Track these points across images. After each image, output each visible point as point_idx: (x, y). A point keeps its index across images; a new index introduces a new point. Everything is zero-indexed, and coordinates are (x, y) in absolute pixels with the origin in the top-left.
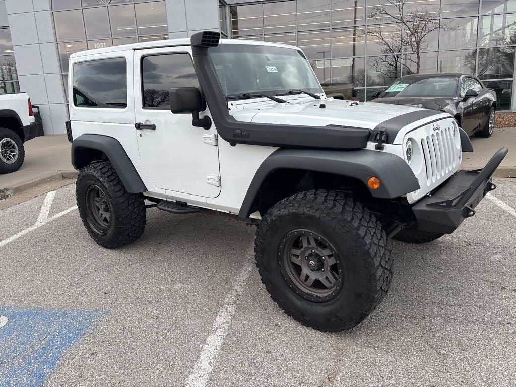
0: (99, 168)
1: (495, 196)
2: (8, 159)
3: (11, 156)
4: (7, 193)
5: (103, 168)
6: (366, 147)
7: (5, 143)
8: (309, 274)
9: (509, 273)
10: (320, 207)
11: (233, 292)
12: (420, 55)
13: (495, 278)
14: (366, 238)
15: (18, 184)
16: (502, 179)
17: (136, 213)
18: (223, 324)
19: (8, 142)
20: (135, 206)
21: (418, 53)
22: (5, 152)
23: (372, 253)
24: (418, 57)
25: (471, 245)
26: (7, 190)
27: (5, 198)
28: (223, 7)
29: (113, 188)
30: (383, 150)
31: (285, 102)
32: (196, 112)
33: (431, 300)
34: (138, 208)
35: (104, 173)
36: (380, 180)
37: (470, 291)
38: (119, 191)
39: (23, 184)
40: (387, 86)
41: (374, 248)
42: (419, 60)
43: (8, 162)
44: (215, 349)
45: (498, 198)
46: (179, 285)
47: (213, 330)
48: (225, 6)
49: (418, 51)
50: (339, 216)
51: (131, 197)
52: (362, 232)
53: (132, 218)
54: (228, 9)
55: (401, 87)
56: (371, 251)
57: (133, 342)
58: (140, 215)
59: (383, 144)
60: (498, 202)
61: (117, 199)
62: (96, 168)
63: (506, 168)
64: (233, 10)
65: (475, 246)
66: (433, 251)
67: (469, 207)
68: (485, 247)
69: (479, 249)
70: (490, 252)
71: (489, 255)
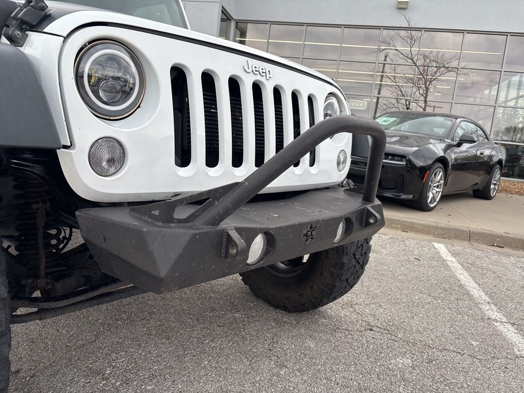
1: (461, 264)
16: (483, 246)
21: (426, 98)
24: (425, 102)
25: (371, 330)
30: (21, 46)
42: (426, 106)
45: (463, 267)
48: (230, 20)
49: (426, 95)
54: (233, 24)
55: (387, 120)
59: (28, 32)
60: (461, 272)
63: (492, 233)
64: (242, 29)
65: (378, 332)
66: (302, 330)
67: (235, 235)
68: (393, 337)
69: (381, 339)
70: (395, 349)
71: (390, 355)
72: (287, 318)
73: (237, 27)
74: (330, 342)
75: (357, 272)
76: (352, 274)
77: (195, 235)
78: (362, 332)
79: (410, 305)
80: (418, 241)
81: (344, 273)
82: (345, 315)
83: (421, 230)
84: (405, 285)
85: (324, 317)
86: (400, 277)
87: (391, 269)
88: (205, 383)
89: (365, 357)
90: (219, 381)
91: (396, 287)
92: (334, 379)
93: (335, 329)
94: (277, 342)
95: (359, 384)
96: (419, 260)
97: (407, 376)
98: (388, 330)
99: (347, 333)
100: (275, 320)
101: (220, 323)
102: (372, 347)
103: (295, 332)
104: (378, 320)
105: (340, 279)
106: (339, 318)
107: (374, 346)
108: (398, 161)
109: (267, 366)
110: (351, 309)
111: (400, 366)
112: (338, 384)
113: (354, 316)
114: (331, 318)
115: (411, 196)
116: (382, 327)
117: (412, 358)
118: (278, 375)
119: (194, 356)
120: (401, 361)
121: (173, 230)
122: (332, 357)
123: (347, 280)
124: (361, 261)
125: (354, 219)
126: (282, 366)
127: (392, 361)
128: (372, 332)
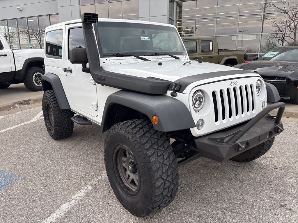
0: (50, 93)
2: (38, 84)
3: (40, 82)
4: (30, 102)
5: (51, 93)
6: (166, 94)
7: (37, 75)
8: (130, 175)
9: (293, 195)
10: (129, 131)
11: (100, 177)
12: (296, 34)
13: (280, 196)
14: (152, 157)
15: (38, 97)
17: (66, 121)
18: (78, 197)
19: (39, 75)
20: (66, 117)
21: (295, 33)
22: (37, 80)
23: (154, 168)
24: (295, 35)
26: (30, 100)
27: (28, 105)
28: (173, 3)
29: (54, 105)
30: (176, 97)
31: (147, 60)
32: (84, 63)
33: (221, 206)
34: (67, 118)
35: (51, 96)
36: (158, 118)
37: (255, 204)
38: (57, 107)
39: (40, 98)
40: (264, 54)
41: (158, 165)
42: (295, 37)
43: (38, 86)
44: (61, 214)
46: (73, 167)
47: (69, 200)
48: (174, 2)
49: (295, 31)
50: (139, 140)
51: (64, 111)
52: (149, 153)
53: (64, 123)
54: (175, 4)
55: (273, 54)
56: (153, 167)
57: (23, 199)
58: (69, 122)
59: (177, 93)
61: (55, 111)
62: (48, 93)
64: (179, 5)
65: (280, 169)
66: (247, 169)
67: (240, 144)
68: (287, 171)
69: (282, 172)
70: (288, 176)
71: (287, 178)
72: (239, 165)
73: (177, 5)
74: (260, 174)
75: (270, 146)
76: (268, 146)
77: (231, 146)
78: (273, 169)
79: (294, 157)
80: (295, 123)
81: (265, 147)
82: (264, 162)
83: (296, 116)
84: (290, 148)
85: (255, 164)
86: (287, 144)
87: (282, 140)
88: (217, 189)
89: (276, 179)
90: (221, 188)
91: (286, 148)
92: (264, 187)
93: (261, 169)
94: (238, 174)
95: (275, 189)
96: (297, 134)
97: (294, 186)
98: (284, 169)
99: (266, 170)
100: (234, 165)
101: (213, 167)
102: (278, 175)
103: (244, 170)
104: (279, 164)
105: (263, 149)
106: (261, 164)
107: (279, 175)
108: (282, 80)
109: (237, 183)
110: (266, 160)
111: (291, 182)
112: (266, 189)
113: (268, 163)
114: (258, 164)
115: (290, 98)
116: (281, 167)
117: (296, 179)
118: (242, 186)
119: (208, 180)
120: (291, 181)
121: (224, 145)
122: (262, 180)
123: (266, 149)
124: (271, 141)
125: (273, 131)
126: (243, 183)
127: (287, 181)
128: (277, 169)
